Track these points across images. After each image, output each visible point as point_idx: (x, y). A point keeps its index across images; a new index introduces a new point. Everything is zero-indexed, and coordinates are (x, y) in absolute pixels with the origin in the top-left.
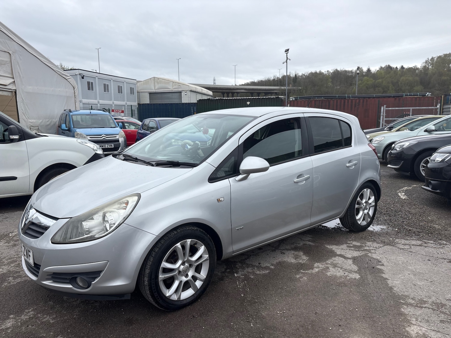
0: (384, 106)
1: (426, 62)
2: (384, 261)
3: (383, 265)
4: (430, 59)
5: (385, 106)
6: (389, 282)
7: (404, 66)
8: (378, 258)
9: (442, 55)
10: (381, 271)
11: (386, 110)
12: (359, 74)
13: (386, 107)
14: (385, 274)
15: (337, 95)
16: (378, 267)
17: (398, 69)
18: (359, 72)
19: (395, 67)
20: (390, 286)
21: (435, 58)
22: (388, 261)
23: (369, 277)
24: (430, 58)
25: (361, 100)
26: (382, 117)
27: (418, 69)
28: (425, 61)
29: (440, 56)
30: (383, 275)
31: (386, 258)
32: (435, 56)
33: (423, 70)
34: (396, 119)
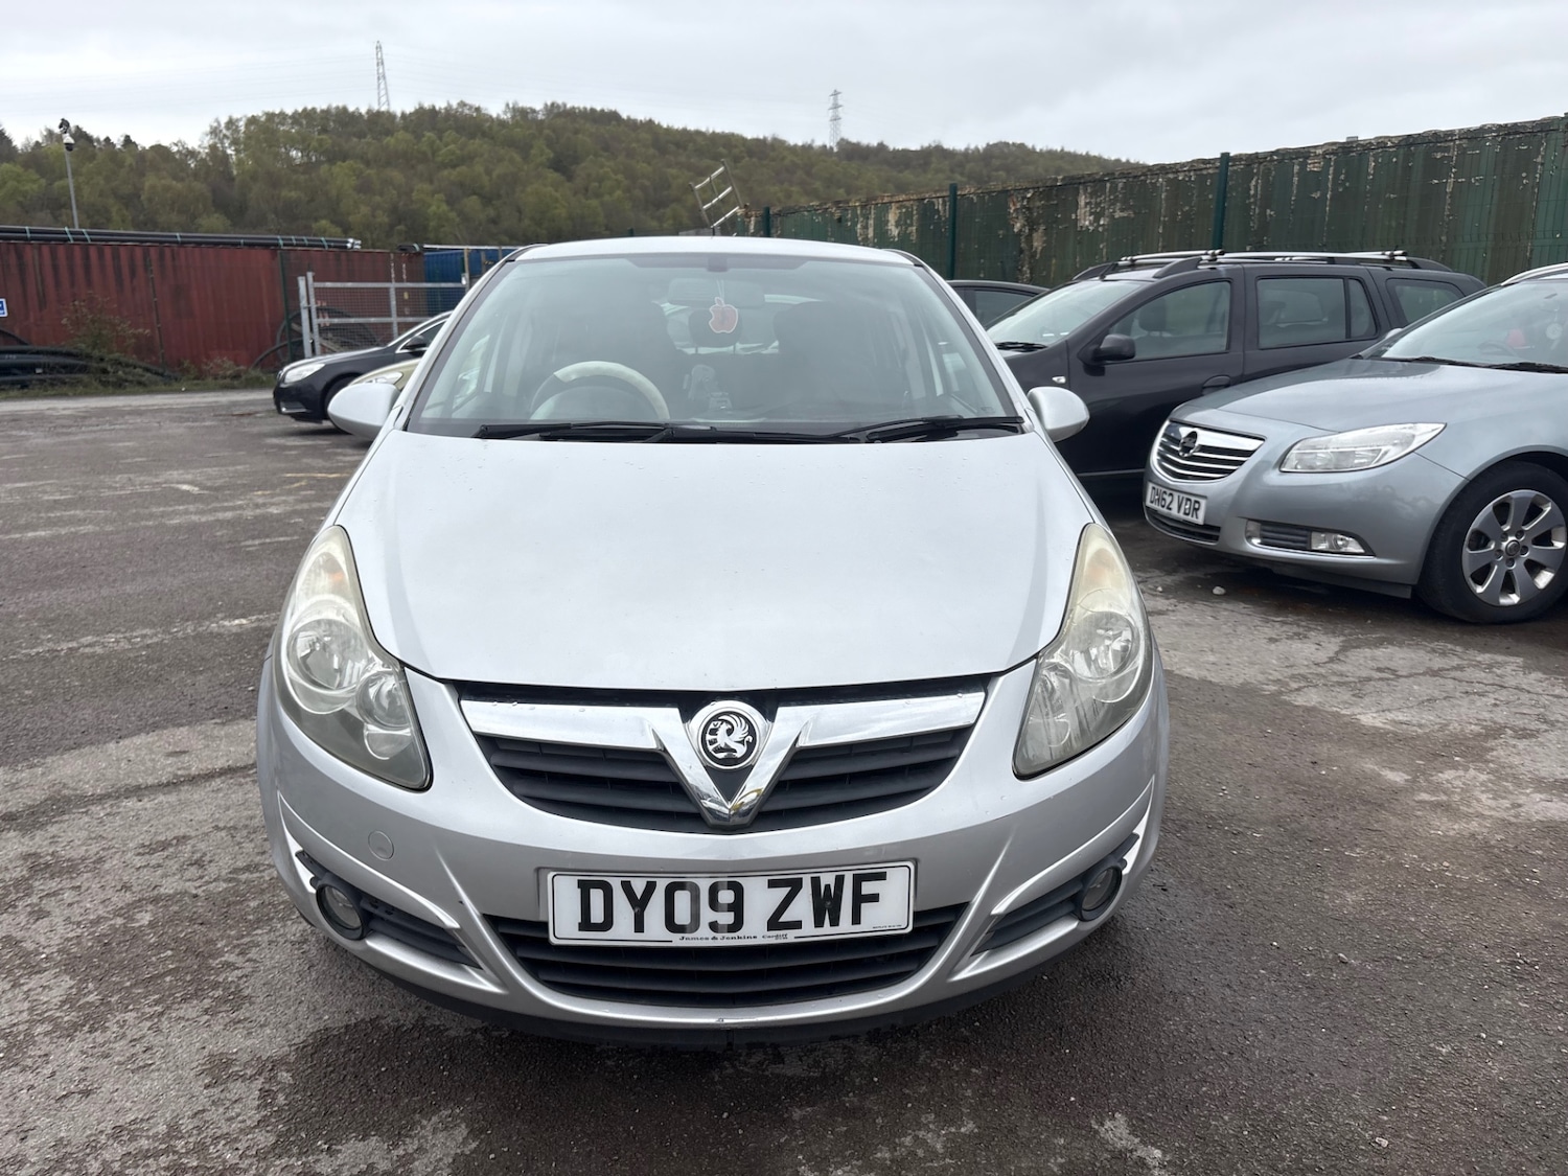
0: (306, 275)
1: (214, 132)
4: (223, 125)
5: (310, 275)
7: (133, 139)
9: (260, 114)
11: (315, 289)
12: (75, 149)
13: (314, 277)
15: (27, 228)
17: (113, 145)
18: (72, 141)
19: (102, 139)
21: (238, 120)
24: (224, 120)
25: (152, 250)
26: (305, 315)
27: (192, 154)
28: (208, 129)
29: (253, 116)
32: (239, 117)
33: (211, 158)
34: (411, 319)
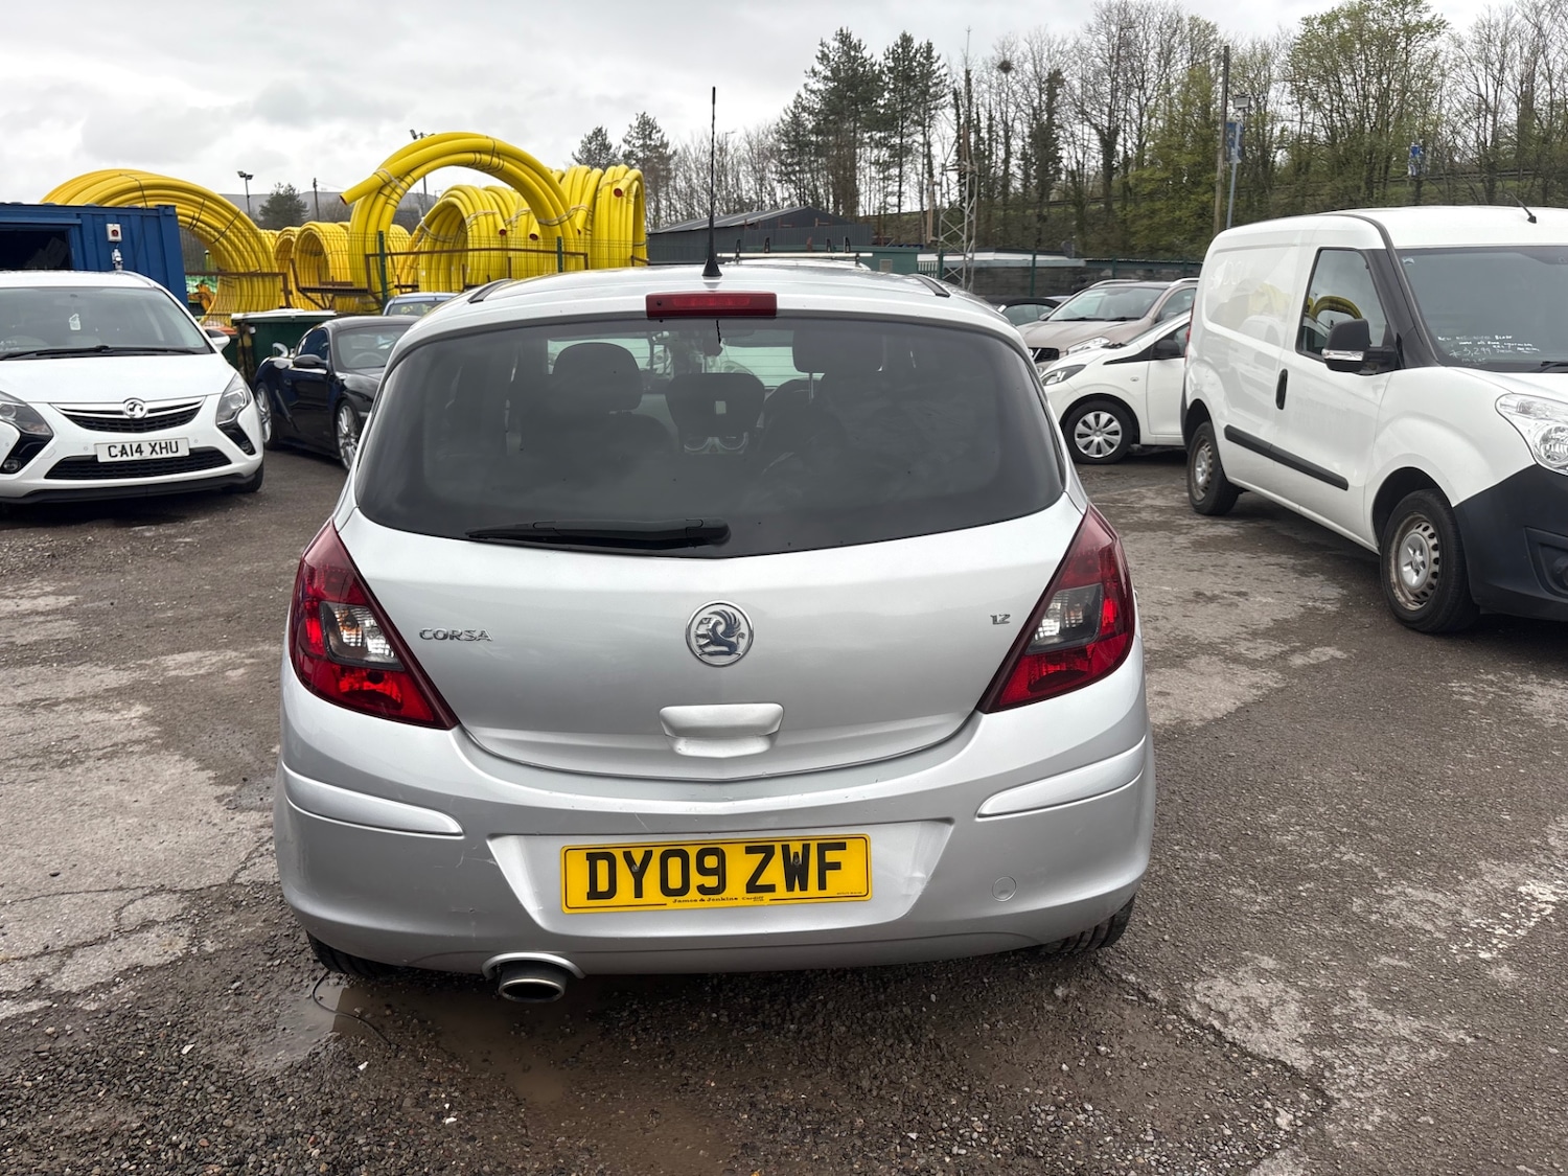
2: (218, 813)
3: (219, 799)
6: (192, 764)
8: (239, 817)
10: (219, 781)
14: (209, 778)
16: (234, 788)
20: (191, 759)
22: (205, 819)
23: (249, 758)
30: (212, 774)
31: (215, 825)
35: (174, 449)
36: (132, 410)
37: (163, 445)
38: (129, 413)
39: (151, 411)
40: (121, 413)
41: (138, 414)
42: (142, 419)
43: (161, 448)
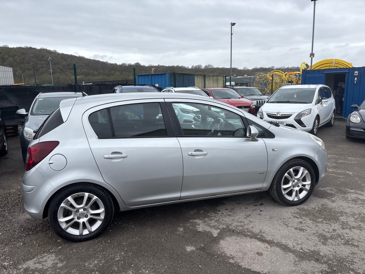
35: (283, 124)
36: (277, 114)
37: (281, 122)
38: (277, 115)
39: (281, 115)
40: (275, 115)
41: (278, 115)
42: (279, 116)
43: (280, 123)
